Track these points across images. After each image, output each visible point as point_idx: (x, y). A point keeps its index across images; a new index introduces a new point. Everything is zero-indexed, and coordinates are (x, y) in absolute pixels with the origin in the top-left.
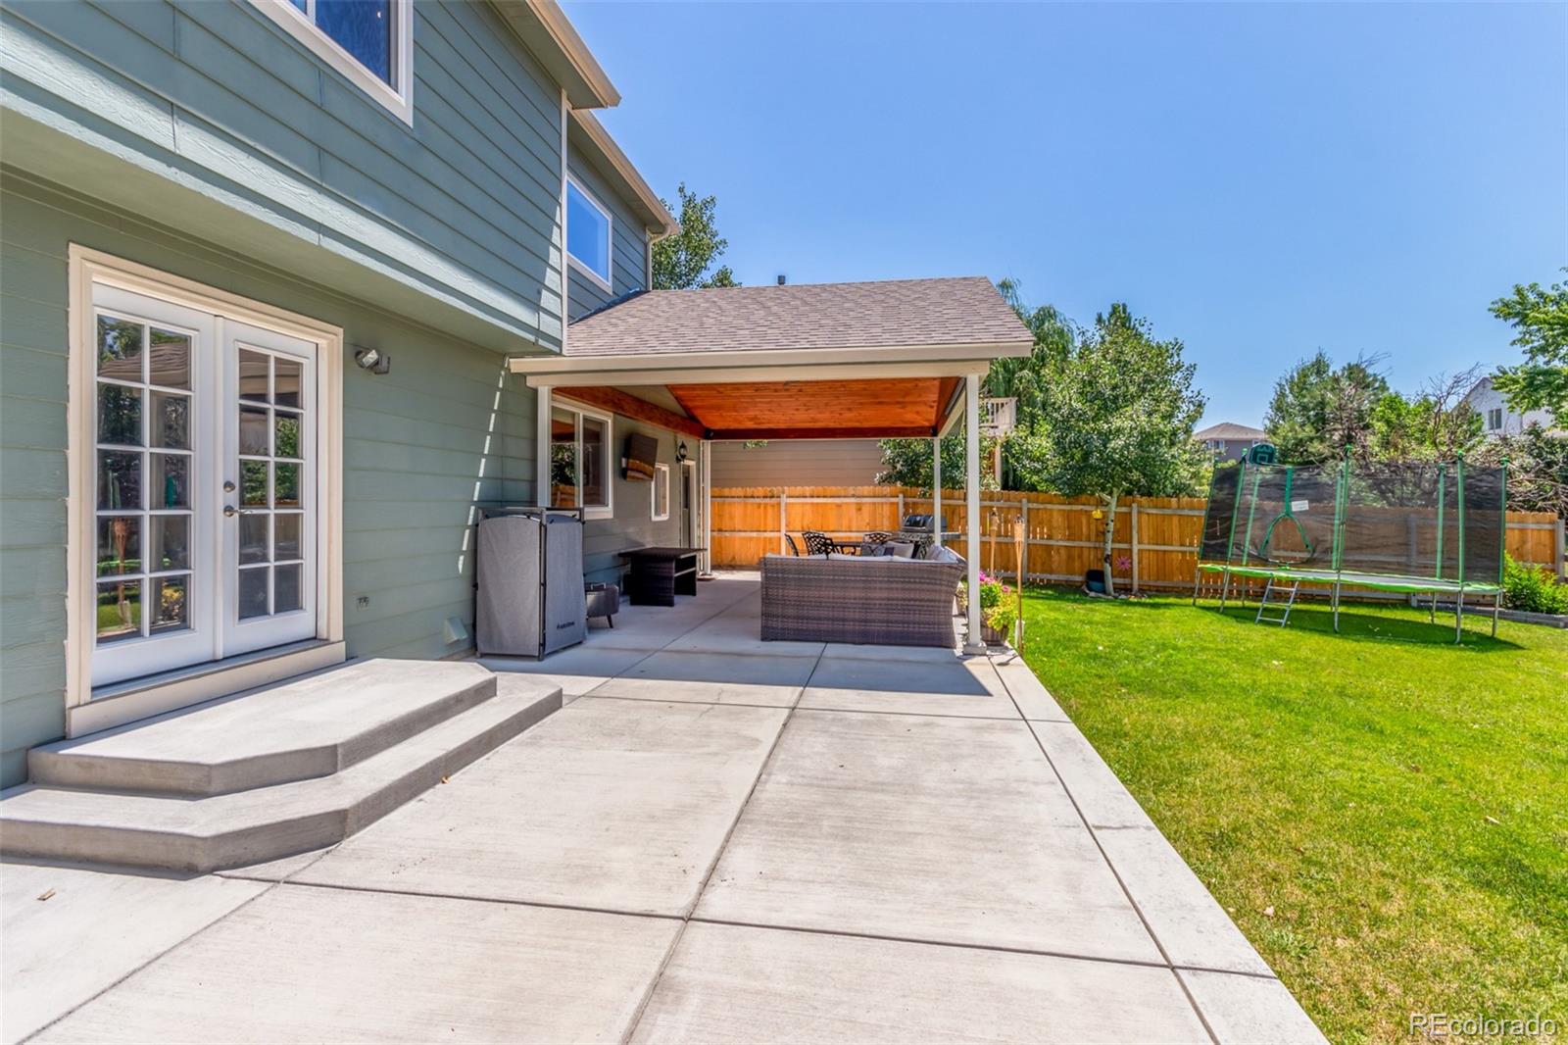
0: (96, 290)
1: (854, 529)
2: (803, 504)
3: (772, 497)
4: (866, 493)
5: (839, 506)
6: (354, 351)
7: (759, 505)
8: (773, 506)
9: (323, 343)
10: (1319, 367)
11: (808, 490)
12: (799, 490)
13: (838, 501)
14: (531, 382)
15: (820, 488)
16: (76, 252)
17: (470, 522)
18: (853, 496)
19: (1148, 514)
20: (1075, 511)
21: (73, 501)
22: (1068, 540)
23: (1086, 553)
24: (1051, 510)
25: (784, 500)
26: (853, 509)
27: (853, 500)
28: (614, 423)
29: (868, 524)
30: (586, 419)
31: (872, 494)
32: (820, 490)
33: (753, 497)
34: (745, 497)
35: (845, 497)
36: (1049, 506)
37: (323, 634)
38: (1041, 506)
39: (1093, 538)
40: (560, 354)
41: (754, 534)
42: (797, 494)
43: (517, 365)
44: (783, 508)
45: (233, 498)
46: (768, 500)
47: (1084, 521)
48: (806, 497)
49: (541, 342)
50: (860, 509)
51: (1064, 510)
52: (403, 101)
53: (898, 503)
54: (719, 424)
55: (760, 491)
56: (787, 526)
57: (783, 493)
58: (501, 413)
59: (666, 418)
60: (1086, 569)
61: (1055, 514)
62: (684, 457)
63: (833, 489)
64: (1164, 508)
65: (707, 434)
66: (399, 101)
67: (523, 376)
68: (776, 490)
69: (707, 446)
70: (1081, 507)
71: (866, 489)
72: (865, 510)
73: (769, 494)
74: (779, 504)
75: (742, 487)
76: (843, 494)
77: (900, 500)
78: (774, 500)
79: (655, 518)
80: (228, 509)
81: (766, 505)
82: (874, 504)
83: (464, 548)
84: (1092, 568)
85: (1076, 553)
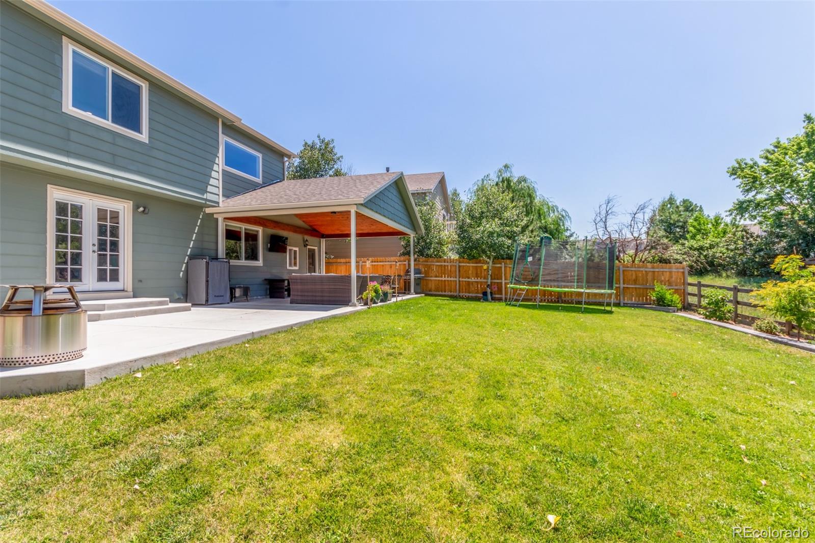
0: (54, 195)
6: (136, 207)
9: (126, 206)
10: (671, 200)
11: (371, 259)
13: (383, 263)
14: (215, 216)
16: (49, 186)
17: (186, 261)
18: (389, 261)
19: (510, 267)
20: (479, 266)
21: (48, 246)
22: (476, 279)
23: (483, 284)
24: (469, 266)
28: (263, 231)
29: (395, 273)
30: (245, 229)
32: (376, 259)
34: (346, 263)
36: (468, 264)
37: (126, 289)
38: (465, 265)
39: (486, 278)
40: (219, 206)
43: (208, 210)
45: (96, 248)
47: (483, 270)
49: (208, 203)
50: (391, 267)
51: (474, 266)
52: (144, 137)
54: (327, 232)
58: (201, 227)
59: (296, 229)
61: (471, 268)
62: (307, 245)
63: (380, 259)
65: (323, 236)
66: (143, 137)
67: (213, 214)
69: (323, 241)
70: (481, 264)
71: (394, 258)
72: (393, 267)
75: (345, 259)
79: (288, 268)
80: (94, 251)
83: (183, 269)
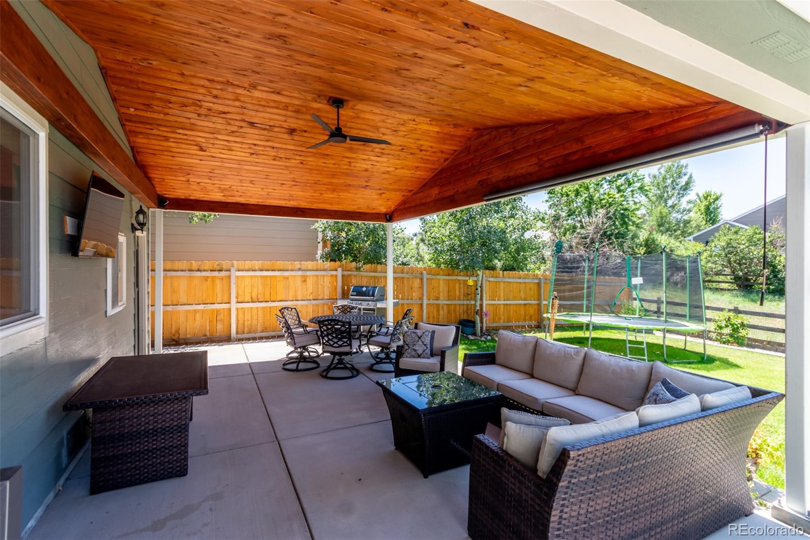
1: (300, 299)
2: (252, 277)
3: (221, 270)
4: (310, 267)
5: (286, 278)
7: (206, 278)
8: (222, 279)
11: (257, 264)
12: (248, 264)
13: (286, 274)
15: (269, 263)
18: (300, 269)
19: (489, 281)
20: (452, 280)
22: (448, 300)
23: (458, 307)
24: (439, 279)
25: (235, 274)
26: (299, 281)
27: (300, 273)
28: (50, 147)
29: (311, 293)
31: (315, 268)
32: (268, 264)
33: (199, 270)
34: (190, 270)
35: (292, 270)
36: (438, 277)
38: (434, 277)
39: (462, 298)
41: (201, 307)
42: (247, 268)
44: (233, 279)
46: (216, 274)
47: (457, 286)
48: (255, 270)
50: (305, 281)
51: (446, 280)
53: (336, 276)
54: (181, 192)
55: (207, 264)
56: (237, 297)
57: (233, 266)
60: (458, 319)
61: (441, 283)
62: (139, 225)
63: (280, 264)
64: (496, 277)
65: (162, 202)
68: (225, 264)
70: (456, 277)
71: (310, 264)
72: (310, 281)
73: (218, 268)
74: (230, 277)
75: (187, 261)
76: (290, 268)
77: (339, 272)
78: (223, 274)
79: (111, 312)
81: (213, 278)
82: (317, 276)
84: (462, 318)
85: (452, 308)
